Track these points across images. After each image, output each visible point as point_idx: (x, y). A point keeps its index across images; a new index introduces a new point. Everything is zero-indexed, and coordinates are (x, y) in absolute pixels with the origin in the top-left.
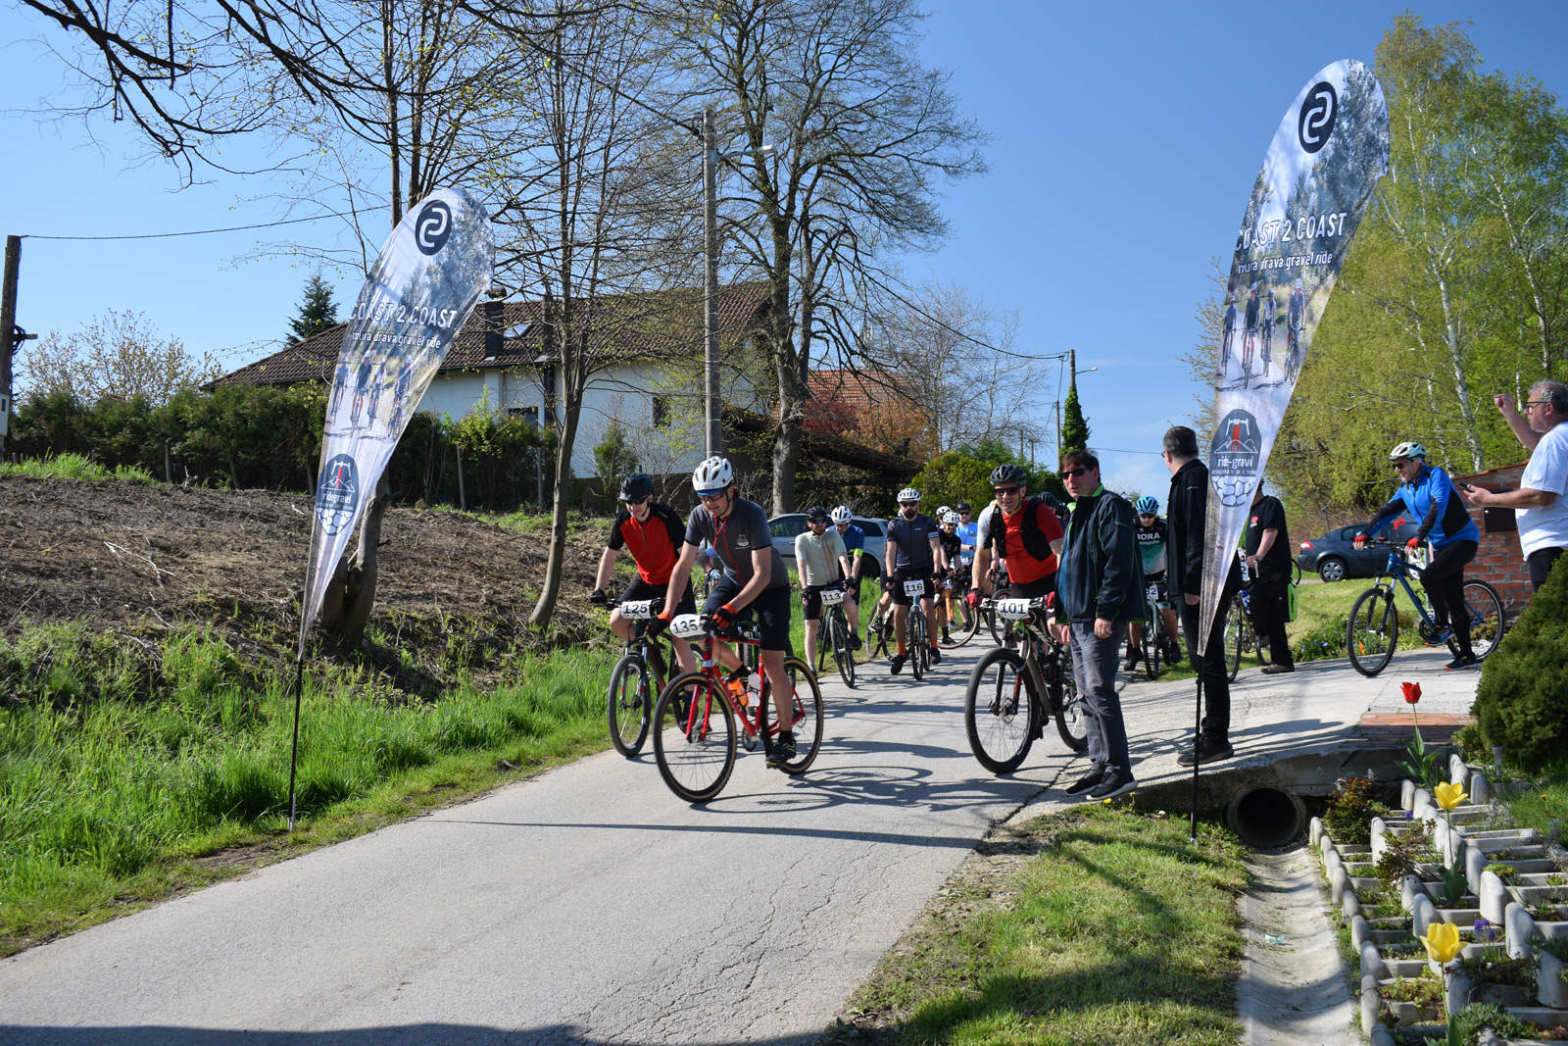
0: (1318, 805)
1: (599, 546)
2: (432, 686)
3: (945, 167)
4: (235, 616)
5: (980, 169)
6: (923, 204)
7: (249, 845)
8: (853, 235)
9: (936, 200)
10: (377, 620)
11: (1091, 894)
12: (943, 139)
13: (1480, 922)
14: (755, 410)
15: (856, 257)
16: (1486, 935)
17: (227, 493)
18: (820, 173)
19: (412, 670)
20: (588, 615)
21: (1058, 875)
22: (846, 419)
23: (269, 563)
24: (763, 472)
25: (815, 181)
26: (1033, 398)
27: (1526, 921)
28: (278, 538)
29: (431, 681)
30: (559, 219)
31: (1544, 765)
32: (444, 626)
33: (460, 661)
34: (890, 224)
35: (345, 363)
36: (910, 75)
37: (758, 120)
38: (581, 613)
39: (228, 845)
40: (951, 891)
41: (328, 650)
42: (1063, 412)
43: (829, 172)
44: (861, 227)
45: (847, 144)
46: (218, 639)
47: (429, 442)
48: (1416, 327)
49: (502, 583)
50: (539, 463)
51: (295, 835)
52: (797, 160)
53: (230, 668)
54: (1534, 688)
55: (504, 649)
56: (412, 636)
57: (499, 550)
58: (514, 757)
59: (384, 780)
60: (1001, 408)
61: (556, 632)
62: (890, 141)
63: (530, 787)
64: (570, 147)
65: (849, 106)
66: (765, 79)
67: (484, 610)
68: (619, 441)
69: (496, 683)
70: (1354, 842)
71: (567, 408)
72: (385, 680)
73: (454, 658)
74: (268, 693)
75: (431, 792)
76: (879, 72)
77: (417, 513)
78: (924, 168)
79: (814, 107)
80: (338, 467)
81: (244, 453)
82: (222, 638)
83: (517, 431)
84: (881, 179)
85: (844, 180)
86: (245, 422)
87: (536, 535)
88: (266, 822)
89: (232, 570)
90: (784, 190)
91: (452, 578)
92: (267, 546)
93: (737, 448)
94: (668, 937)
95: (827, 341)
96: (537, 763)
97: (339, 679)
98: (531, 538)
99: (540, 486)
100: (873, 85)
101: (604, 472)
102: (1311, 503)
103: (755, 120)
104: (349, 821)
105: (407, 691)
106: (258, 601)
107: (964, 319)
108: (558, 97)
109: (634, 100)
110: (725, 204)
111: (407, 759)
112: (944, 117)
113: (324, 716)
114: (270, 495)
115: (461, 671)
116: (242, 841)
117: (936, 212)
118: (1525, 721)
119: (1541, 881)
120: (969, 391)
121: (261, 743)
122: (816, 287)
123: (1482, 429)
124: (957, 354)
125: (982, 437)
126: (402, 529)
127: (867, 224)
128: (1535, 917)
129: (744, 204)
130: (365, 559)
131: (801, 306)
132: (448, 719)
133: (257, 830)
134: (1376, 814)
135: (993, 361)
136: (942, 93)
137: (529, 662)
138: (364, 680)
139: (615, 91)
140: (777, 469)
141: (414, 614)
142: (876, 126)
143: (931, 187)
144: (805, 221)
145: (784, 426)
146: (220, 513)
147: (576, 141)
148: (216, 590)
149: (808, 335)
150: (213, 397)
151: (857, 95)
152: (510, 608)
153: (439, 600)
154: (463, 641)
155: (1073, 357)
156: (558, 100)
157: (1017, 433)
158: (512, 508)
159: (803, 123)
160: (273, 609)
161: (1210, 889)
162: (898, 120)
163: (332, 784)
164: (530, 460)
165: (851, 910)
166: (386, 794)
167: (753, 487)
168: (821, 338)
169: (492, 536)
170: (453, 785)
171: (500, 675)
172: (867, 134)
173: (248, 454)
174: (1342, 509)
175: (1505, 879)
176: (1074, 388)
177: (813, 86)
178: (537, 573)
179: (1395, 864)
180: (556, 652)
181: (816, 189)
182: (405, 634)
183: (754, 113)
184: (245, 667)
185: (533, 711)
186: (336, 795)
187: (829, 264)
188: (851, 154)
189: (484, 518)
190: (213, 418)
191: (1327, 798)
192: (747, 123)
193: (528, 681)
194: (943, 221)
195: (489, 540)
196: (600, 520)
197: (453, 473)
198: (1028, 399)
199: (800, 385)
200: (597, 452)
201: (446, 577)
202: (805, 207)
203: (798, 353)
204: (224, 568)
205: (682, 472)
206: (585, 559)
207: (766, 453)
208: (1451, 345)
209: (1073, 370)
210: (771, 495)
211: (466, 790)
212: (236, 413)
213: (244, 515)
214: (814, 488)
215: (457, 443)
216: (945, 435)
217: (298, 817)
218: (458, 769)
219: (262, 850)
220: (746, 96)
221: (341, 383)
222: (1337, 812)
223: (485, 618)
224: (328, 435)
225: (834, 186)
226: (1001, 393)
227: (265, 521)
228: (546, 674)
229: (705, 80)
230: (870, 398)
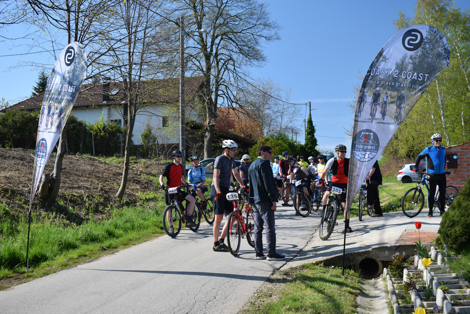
0: (386, 264)
1: (142, 169)
2: (80, 220)
3: (265, 37)
4: (9, 194)
5: (278, 38)
6: (258, 50)
7: (11, 277)
8: (233, 61)
9: (262, 49)
10: (60, 196)
11: (305, 296)
12: (265, 28)
13: (435, 306)
14: (198, 121)
15: (234, 68)
16: (437, 311)
17: (8, 150)
18: (222, 39)
19: (73, 214)
20: (137, 194)
21: (295, 289)
22: (231, 125)
23: (22, 175)
24: (201, 143)
25: (220, 41)
26: (296, 118)
27: (450, 306)
28: (26, 166)
29: (79, 218)
30: (128, 54)
31: (462, 250)
32: (85, 198)
33: (90, 211)
34: (246, 57)
35: (44, 105)
36: (254, 5)
37: (200, 20)
38: (134, 194)
39: (3, 277)
40: (258, 295)
41: (43, 207)
42: (306, 123)
43: (225, 38)
44: (236, 58)
45: (231, 29)
46: (3, 203)
47: (82, 132)
48: (428, 95)
49: (106, 183)
50: (121, 139)
51: (28, 274)
52: (214, 34)
53: (7, 213)
54: (459, 224)
55: (107, 206)
56: (73, 202)
57: (106, 171)
58: (108, 246)
59: (61, 254)
60: (285, 122)
61: (125, 200)
62: (246, 28)
63: (113, 256)
64: (132, 29)
65: (232, 15)
66: (203, 5)
67: (99, 192)
68: (150, 132)
69: (103, 219)
70: (398, 277)
71: (130, 121)
72: (63, 217)
73: (88, 210)
74: (20, 222)
75: (77, 258)
76: (243, 4)
77: (77, 157)
78: (258, 37)
79: (220, 16)
80: (42, 143)
81: (15, 134)
82: (4, 202)
83: (114, 128)
84: (243, 41)
85: (230, 41)
86: (16, 123)
87: (119, 165)
88: (18, 269)
89: (9, 178)
90: (209, 44)
91: (88, 181)
92: (22, 169)
93: (192, 135)
94: (158, 311)
95: (224, 98)
96: (116, 248)
97: (46, 217)
98: (117, 167)
99: (121, 147)
100: (241, 8)
101: (145, 143)
102: (392, 156)
103: (199, 20)
104: (47, 268)
105: (71, 222)
106: (18, 189)
107: (272, 90)
108: (128, 11)
109: (155, 12)
110: (188, 49)
111: (69, 246)
112: (265, 20)
113: (40, 230)
114: (24, 151)
115: (91, 214)
116: (9, 276)
117: (262, 53)
118: (456, 236)
119: (457, 292)
120: (274, 115)
121: (17, 240)
122: (220, 79)
123: (450, 131)
124: (270, 102)
125: (278, 132)
126: (71, 163)
127: (238, 57)
128: (453, 305)
129: (195, 49)
130: (57, 174)
131: (215, 85)
132: (84, 232)
133: (14, 272)
134: (405, 267)
135: (282, 105)
136: (265, 11)
137: (115, 211)
138: (55, 217)
139: (148, 9)
140: (205, 143)
141: (74, 194)
142: (241, 23)
143: (261, 44)
144: (216, 55)
145: (208, 127)
146: (5, 157)
147: (134, 26)
148: (3, 185)
149: (217, 95)
150: (4, 114)
151: (235, 12)
152: (109, 192)
153: (83, 189)
154: (92, 204)
155: (310, 104)
156: (128, 12)
157: (290, 130)
158: (112, 156)
159: (216, 21)
160: (23, 192)
161: (347, 294)
162: (249, 21)
163: (42, 255)
164: (118, 138)
165: (223, 301)
166: (61, 259)
167: (197, 149)
168: (221, 97)
169: (103, 166)
170: (85, 256)
171: (104, 216)
172: (239, 25)
173: (17, 135)
174: (402, 158)
175: (444, 291)
176: (310, 115)
177: (219, 8)
178: (119, 179)
179: (410, 285)
180: (125, 207)
181: (220, 44)
182: (71, 201)
183: (199, 17)
184: (12, 213)
185: (116, 229)
186: (43, 259)
187: (225, 71)
188: (233, 32)
189: (101, 159)
190: (4, 122)
191: (389, 262)
192: (196, 21)
193: (114, 218)
194: (265, 56)
195: (102, 167)
196: (143, 160)
197: (91, 142)
198: (294, 118)
199: (214, 113)
200: (142, 136)
201: (86, 180)
202: (216, 50)
203: (214, 101)
204: (6, 177)
205: (172, 143)
206: (136, 174)
207: (202, 137)
208: (440, 102)
209: (310, 109)
210: (203, 151)
211: (90, 258)
212: (13, 120)
213: (14, 158)
214: (218, 149)
215: (92, 132)
216: (265, 131)
217: (29, 267)
218: (88, 250)
219: (16, 279)
220: (196, 11)
221: (43, 113)
222: (392, 266)
223: (100, 195)
224: (39, 131)
225: (227, 43)
226: (285, 116)
227: (21, 160)
228: (121, 215)
229: (182, 5)
230: (239, 118)
